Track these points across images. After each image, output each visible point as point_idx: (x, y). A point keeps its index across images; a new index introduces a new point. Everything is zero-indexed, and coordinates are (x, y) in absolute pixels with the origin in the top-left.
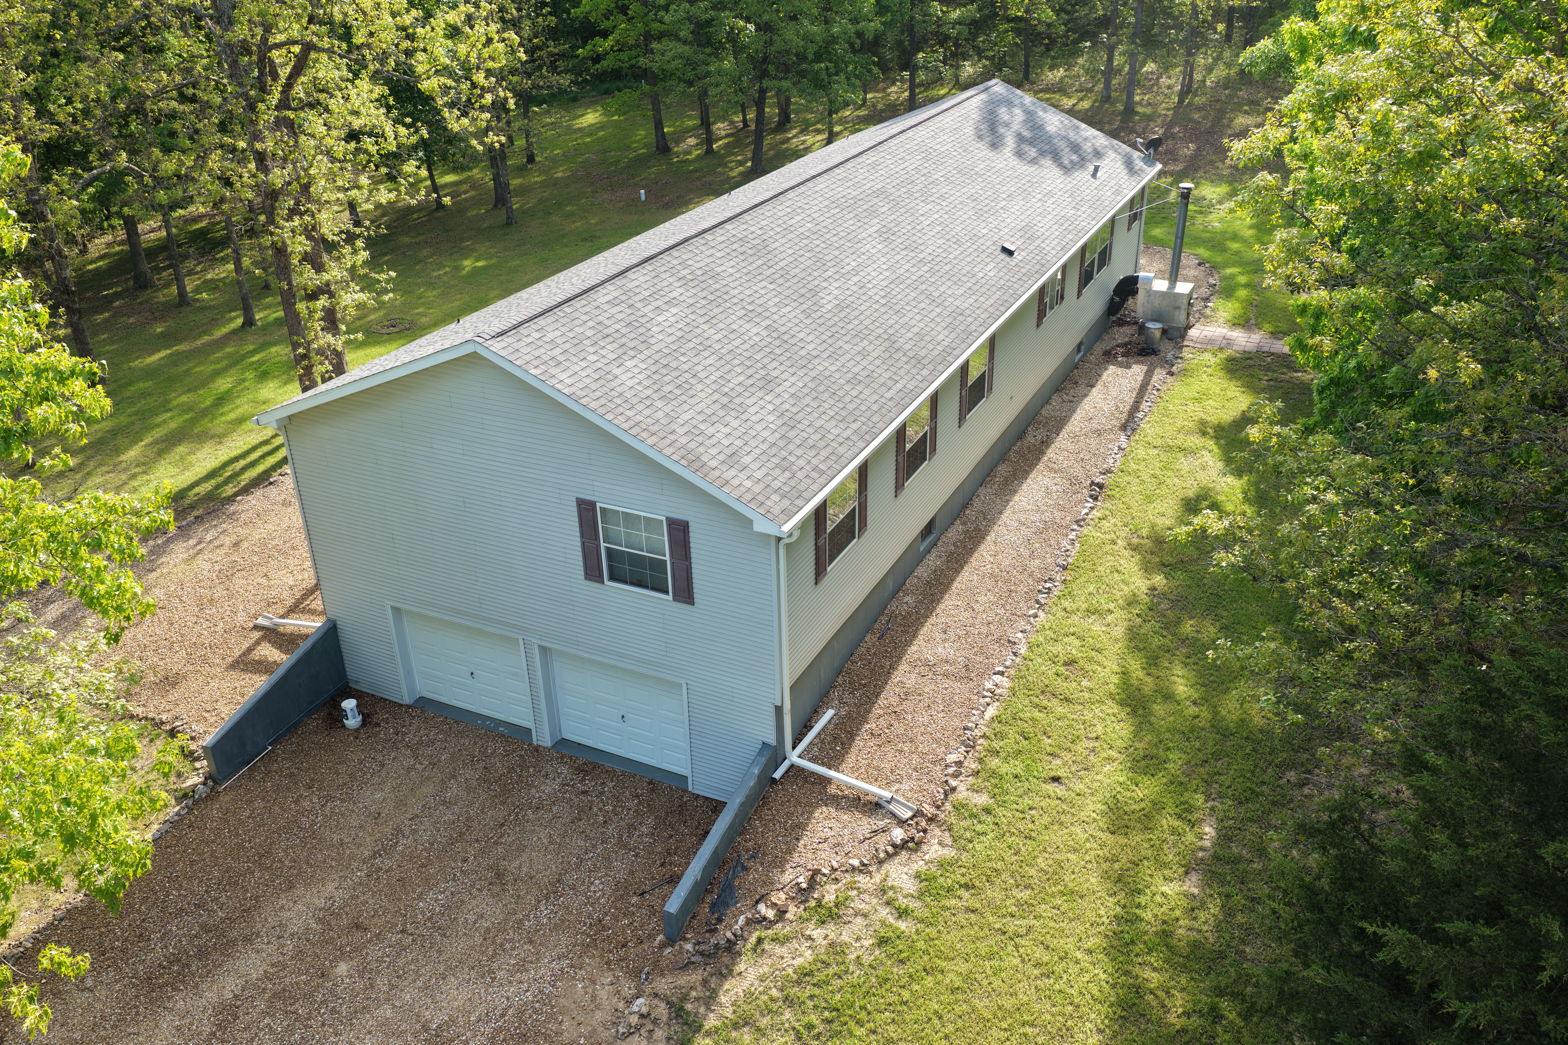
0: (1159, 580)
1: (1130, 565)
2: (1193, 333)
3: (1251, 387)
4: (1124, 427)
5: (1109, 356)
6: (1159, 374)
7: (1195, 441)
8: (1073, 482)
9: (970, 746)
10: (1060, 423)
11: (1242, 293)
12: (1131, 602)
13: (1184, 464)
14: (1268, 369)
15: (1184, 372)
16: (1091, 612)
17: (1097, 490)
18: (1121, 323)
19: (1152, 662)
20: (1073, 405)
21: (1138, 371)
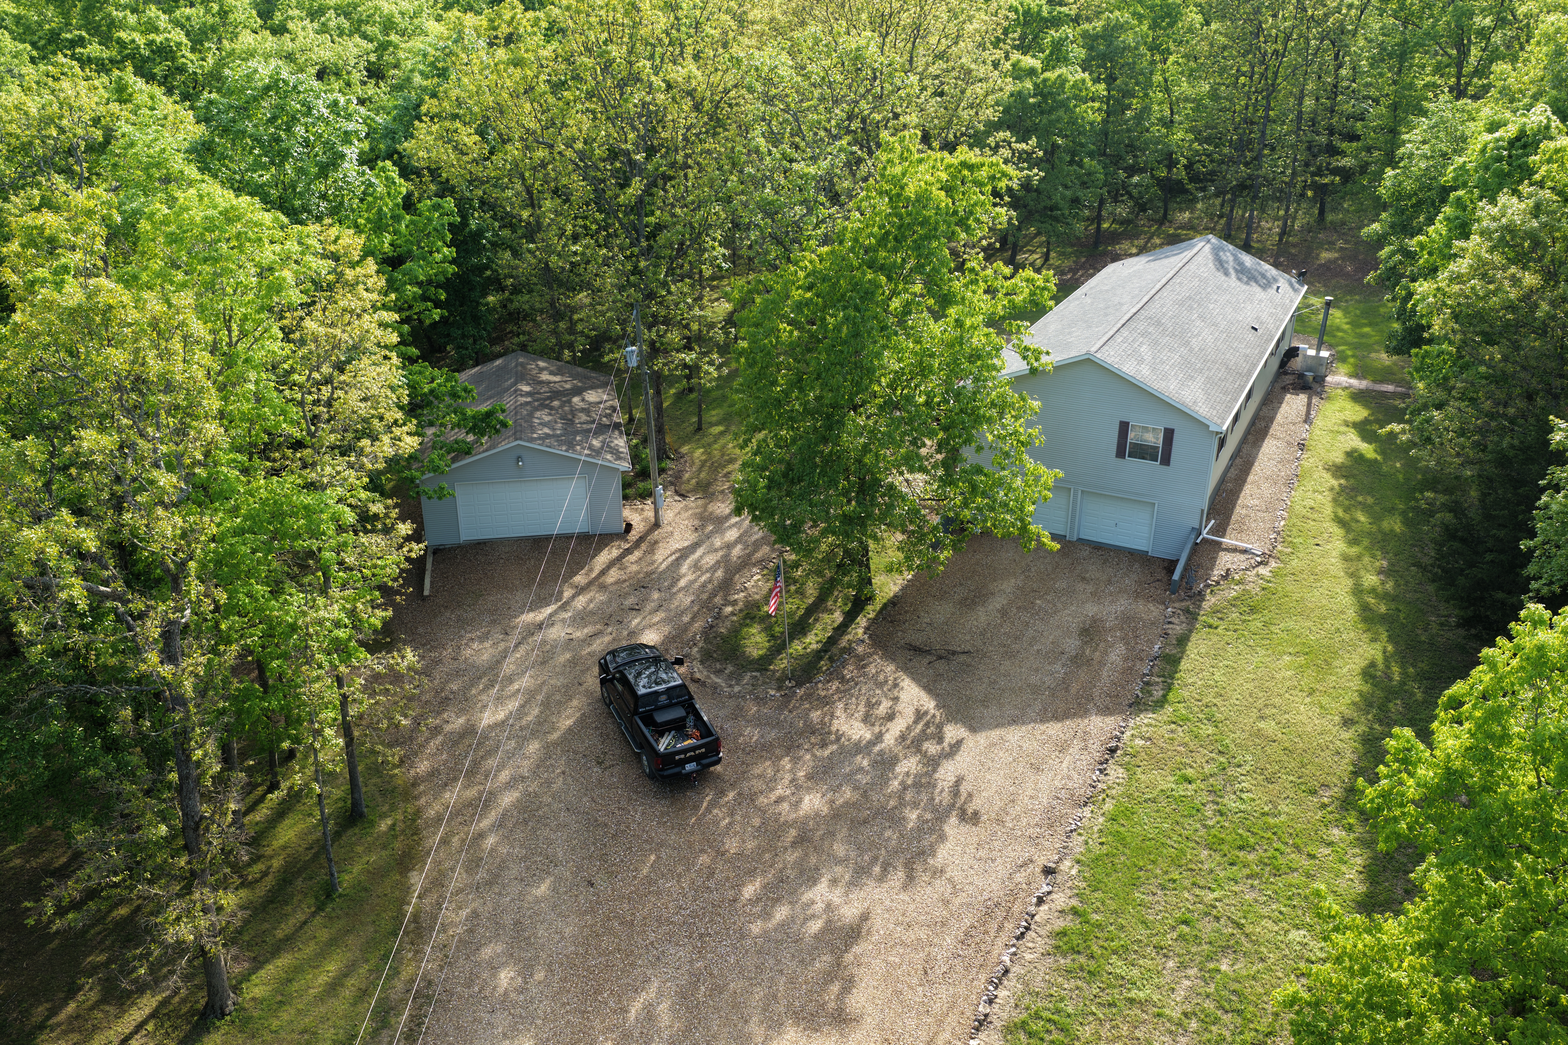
0: (1342, 481)
1: (1327, 476)
2: (1328, 379)
3: (1366, 406)
4: (1305, 421)
5: (1285, 389)
6: (1315, 400)
7: (1343, 429)
8: (1289, 443)
9: (1278, 533)
10: (1271, 420)
11: (1352, 360)
12: (1332, 489)
13: (1341, 438)
14: (1374, 398)
15: (1328, 398)
16: (1315, 491)
17: (1302, 446)
18: (1286, 373)
19: (1347, 510)
20: (1275, 411)
21: (1302, 398)
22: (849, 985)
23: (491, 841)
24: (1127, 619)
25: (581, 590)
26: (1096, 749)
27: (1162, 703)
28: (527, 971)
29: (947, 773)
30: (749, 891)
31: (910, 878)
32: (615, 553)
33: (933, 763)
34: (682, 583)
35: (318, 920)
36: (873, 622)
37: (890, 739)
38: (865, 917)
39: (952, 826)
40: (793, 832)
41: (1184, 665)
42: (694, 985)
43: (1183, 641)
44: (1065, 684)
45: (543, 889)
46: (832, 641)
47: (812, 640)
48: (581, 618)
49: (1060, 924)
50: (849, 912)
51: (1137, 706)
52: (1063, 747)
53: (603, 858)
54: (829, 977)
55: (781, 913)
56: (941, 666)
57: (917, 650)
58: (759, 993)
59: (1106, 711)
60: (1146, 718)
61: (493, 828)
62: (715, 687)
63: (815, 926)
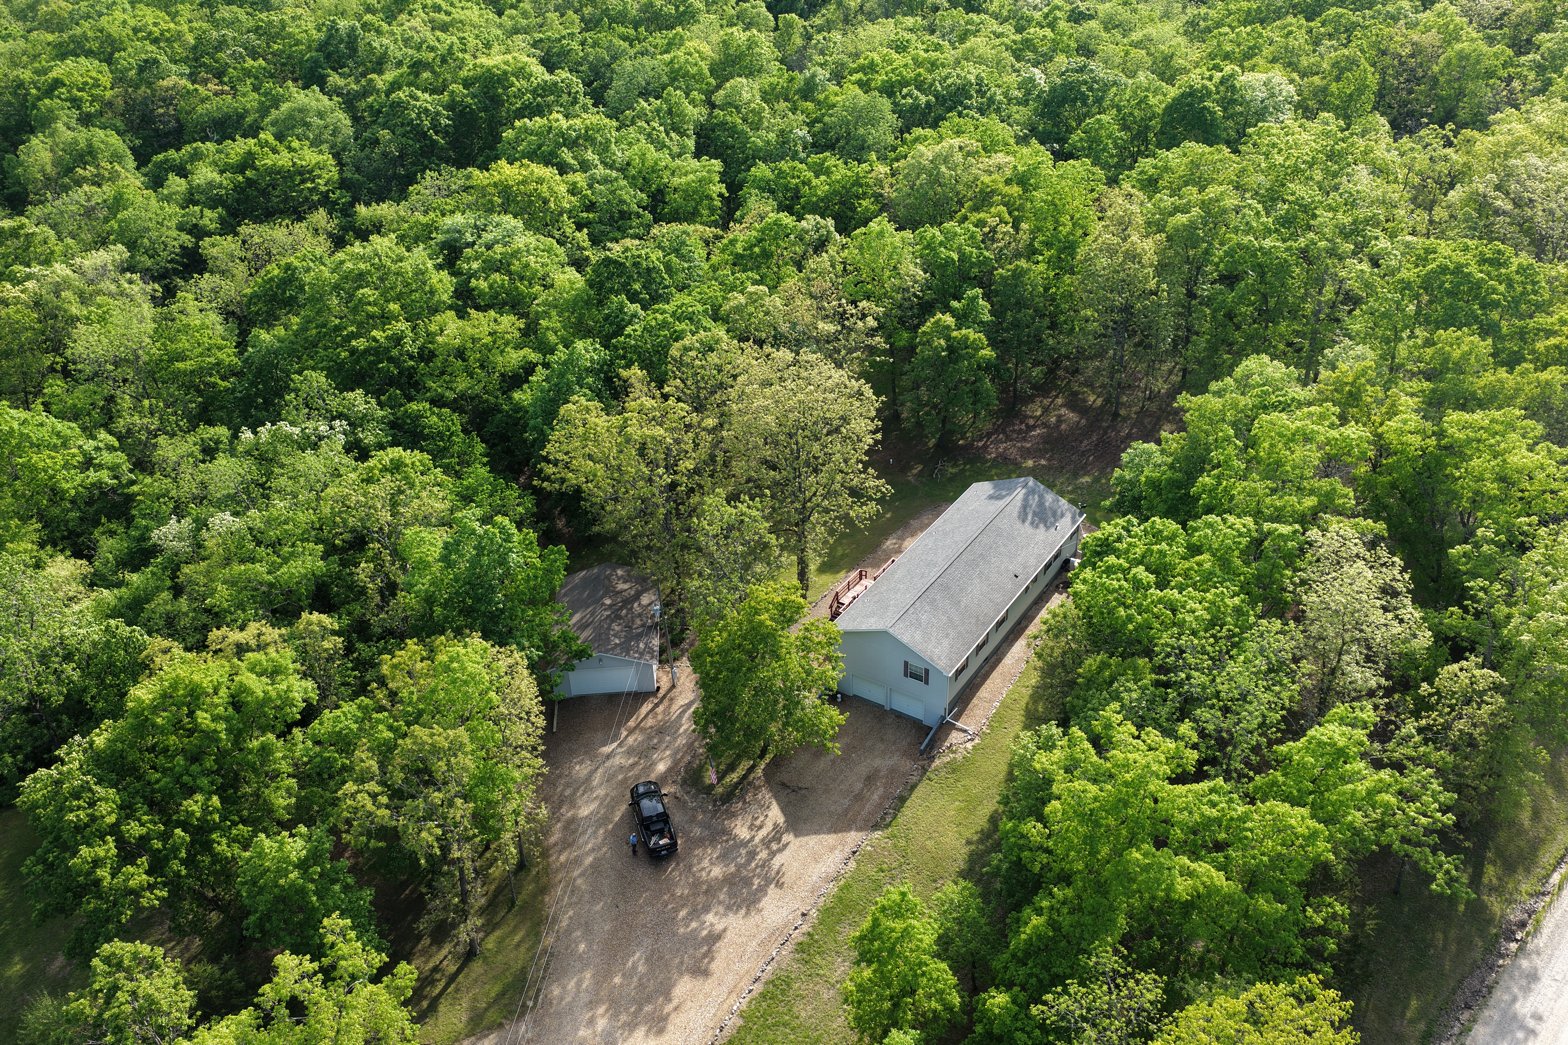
5: (1057, 588)
9: (988, 719)
16: (1024, 686)
22: (712, 959)
23: (579, 881)
24: (892, 770)
25: (631, 732)
26: (848, 850)
27: (887, 826)
28: (590, 945)
29: (777, 861)
30: (682, 913)
31: (748, 913)
32: (650, 706)
33: (773, 854)
34: (682, 730)
35: (510, 916)
36: (768, 765)
37: (757, 840)
38: (725, 930)
39: (772, 890)
40: (705, 887)
41: (908, 803)
42: (652, 955)
43: (914, 787)
44: (846, 812)
45: (598, 907)
46: (745, 777)
47: (734, 777)
48: (630, 752)
49: (801, 939)
50: (719, 927)
51: (875, 827)
52: (832, 849)
53: (623, 894)
54: (705, 955)
55: (694, 925)
56: (792, 796)
57: (784, 785)
58: (677, 961)
59: (860, 829)
60: (878, 834)
61: (580, 875)
62: (685, 802)
63: (705, 933)
